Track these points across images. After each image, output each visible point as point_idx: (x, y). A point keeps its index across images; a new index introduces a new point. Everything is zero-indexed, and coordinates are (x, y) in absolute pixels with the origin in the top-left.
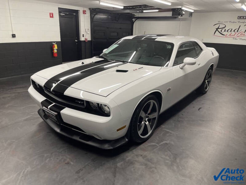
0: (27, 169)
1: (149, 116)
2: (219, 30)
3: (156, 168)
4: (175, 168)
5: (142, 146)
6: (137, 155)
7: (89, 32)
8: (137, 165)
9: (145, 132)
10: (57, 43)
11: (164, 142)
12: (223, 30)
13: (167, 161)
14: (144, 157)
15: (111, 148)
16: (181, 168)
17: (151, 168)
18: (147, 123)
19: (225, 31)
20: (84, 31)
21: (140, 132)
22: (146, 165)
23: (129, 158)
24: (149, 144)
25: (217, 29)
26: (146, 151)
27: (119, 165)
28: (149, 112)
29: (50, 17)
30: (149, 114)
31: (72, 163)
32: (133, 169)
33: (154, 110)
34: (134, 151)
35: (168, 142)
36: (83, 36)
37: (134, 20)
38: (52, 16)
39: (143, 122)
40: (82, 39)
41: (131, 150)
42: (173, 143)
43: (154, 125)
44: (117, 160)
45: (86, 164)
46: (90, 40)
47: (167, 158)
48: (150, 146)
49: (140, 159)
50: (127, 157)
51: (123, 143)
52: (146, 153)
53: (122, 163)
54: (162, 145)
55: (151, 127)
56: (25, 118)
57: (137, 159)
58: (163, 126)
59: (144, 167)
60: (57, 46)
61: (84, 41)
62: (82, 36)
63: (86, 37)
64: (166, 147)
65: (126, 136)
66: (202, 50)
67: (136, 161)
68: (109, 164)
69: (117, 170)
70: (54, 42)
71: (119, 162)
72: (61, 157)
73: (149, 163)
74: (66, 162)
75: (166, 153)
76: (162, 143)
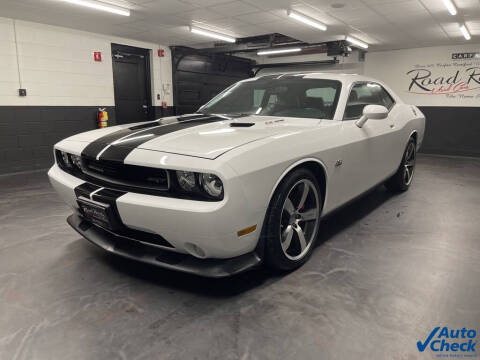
0: (41, 325)
1: (302, 214)
2: (418, 81)
3: (325, 315)
4: (367, 313)
5: (289, 277)
6: (281, 294)
7: (170, 91)
8: (284, 311)
9: (295, 248)
10: (108, 109)
11: (336, 270)
12: (426, 82)
13: (347, 302)
14: (297, 296)
15: (226, 274)
16: (379, 314)
17: (314, 315)
18: (299, 229)
19: (430, 82)
20: (161, 88)
21: (285, 246)
22: (303, 309)
23: (265, 298)
24: (305, 274)
25: (414, 81)
26: (299, 285)
27: (243, 311)
28: (301, 206)
29: (96, 59)
30: (301, 211)
31: (140, 310)
32: (275, 318)
33: (310, 204)
34: (273, 285)
35: (344, 269)
36: (159, 98)
37: (254, 70)
38: (98, 57)
39: (289, 227)
40: (157, 103)
41: (268, 285)
42: (355, 271)
43: (313, 236)
44: (240, 302)
45: (172, 311)
46: (172, 105)
47: (348, 296)
48: (306, 277)
49: (290, 299)
50: (260, 296)
51: (250, 265)
52: (301, 288)
53: (250, 307)
54: (332, 274)
55: (307, 240)
56: (41, 236)
57: (281, 300)
58: (329, 244)
59: (298, 314)
60: (108, 115)
61: (161, 108)
62: (156, 98)
63: (165, 100)
64: (342, 279)
65: (257, 250)
66: (393, 101)
67: (281, 303)
68: (223, 309)
69: (241, 319)
70: (102, 107)
71: (244, 306)
72: (116, 301)
73: (309, 307)
74: (127, 308)
75: (343, 288)
76: (331, 272)
